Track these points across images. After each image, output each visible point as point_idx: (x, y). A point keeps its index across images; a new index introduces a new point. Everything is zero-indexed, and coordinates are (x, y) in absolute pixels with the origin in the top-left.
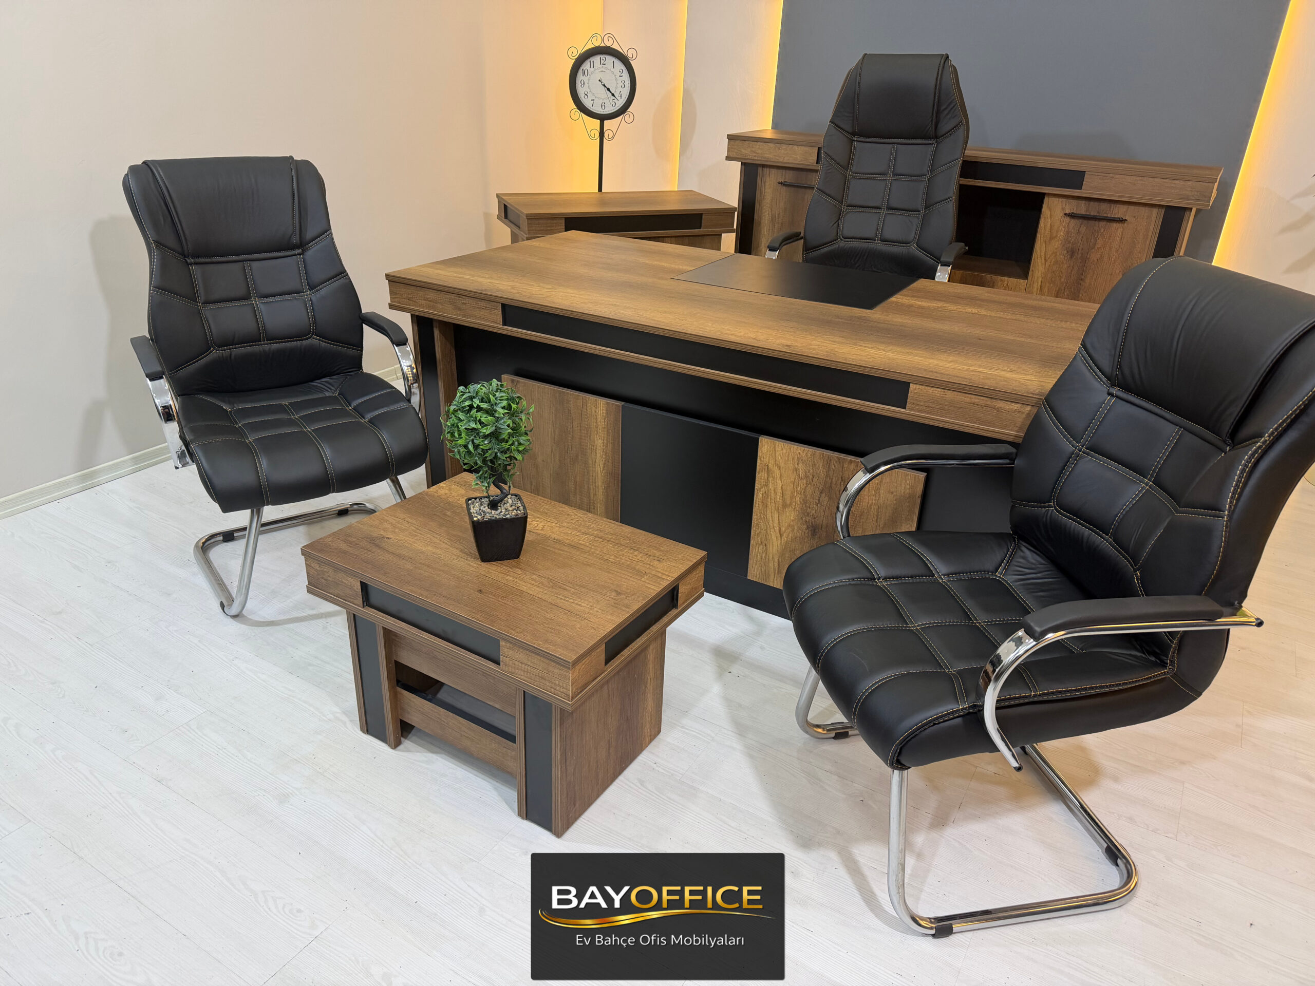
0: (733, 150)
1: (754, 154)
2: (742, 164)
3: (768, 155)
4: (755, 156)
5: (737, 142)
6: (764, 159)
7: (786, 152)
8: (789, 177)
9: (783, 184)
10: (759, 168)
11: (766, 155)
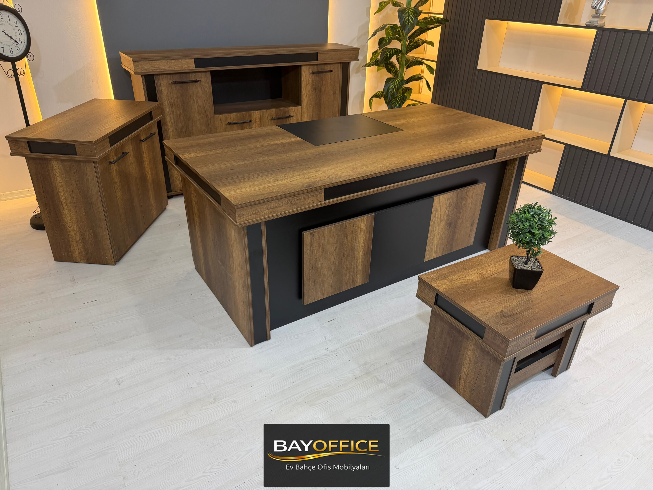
0: (138, 68)
1: (154, 68)
2: (142, 76)
3: (163, 68)
4: (155, 69)
5: (140, 62)
6: (161, 71)
7: (175, 64)
8: (177, 78)
9: (174, 83)
10: (155, 76)
11: (162, 68)
